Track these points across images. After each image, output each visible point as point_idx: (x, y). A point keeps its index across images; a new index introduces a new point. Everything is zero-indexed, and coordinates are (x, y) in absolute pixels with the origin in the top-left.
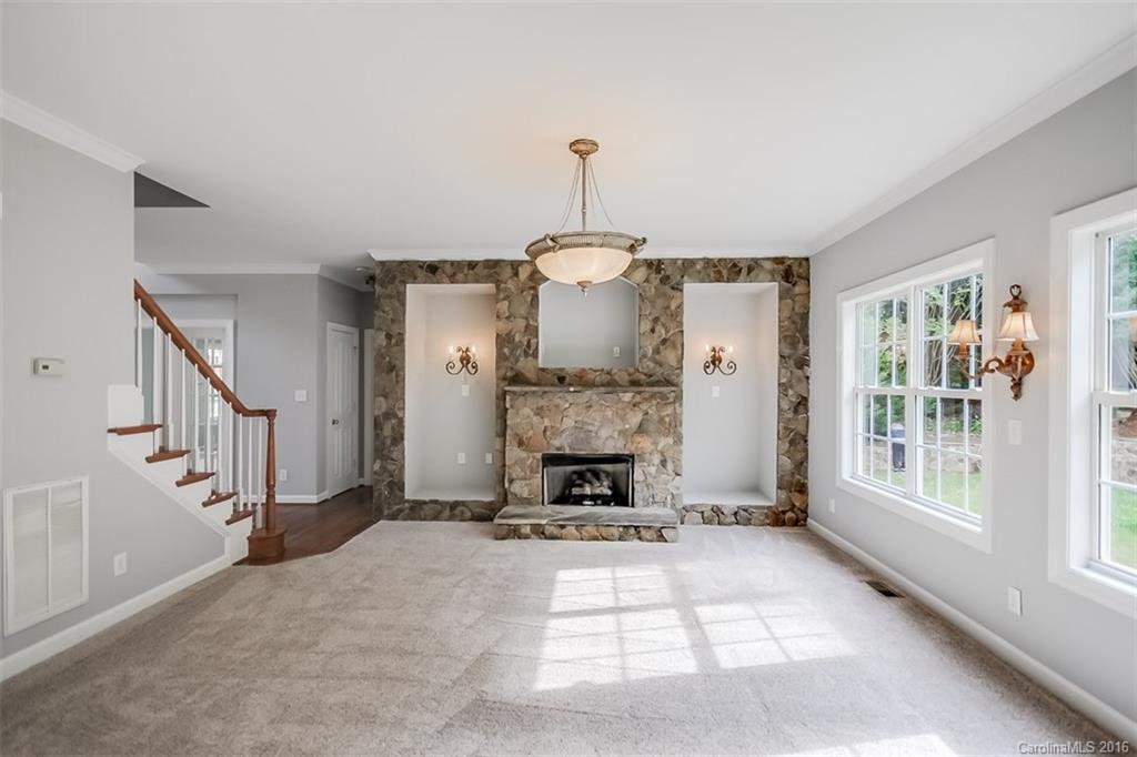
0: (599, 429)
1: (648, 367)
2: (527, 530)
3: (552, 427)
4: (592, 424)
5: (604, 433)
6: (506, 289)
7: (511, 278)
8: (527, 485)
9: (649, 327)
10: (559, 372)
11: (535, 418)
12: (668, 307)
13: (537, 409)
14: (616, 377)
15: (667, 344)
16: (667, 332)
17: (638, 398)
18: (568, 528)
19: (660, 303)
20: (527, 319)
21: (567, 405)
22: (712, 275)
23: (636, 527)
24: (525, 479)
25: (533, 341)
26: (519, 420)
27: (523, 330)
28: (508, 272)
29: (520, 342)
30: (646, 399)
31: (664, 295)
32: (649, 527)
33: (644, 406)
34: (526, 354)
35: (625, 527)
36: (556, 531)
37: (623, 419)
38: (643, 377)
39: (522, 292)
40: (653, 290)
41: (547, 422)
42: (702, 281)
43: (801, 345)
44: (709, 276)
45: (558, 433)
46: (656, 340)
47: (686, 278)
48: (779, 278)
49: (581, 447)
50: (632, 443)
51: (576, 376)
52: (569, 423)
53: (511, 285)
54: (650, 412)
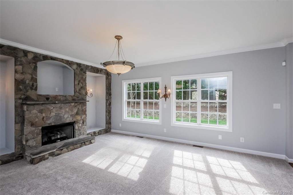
0: (64, 115)
1: (77, 95)
2: (47, 156)
3: (46, 117)
4: (62, 114)
5: (66, 116)
6: (21, 61)
7: (23, 56)
8: (35, 140)
9: (77, 83)
10: (47, 96)
11: (39, 114)
12: (83, 78)
13: (40, 110)
14: (68, 98)
15: (83, 88)
16: (82, 85)
17: (76, 104)
18: (64, 149)
19: (80, 76)
20: (32, 75)
21: (52, 108)
22: (93, 71)
23: (84, 142)
24: (34, 138)
25: (35, 84)
26: (31, 115)
27: (30, 79)
28: (22, 54)
29: (29, 84)
30: (78, 105)
31: (82, 74)
32: (87, 141)
33: (78, 107)
34: (32, 89)
35: (81, 143)
36: (58, 152)
37: (72, 111)
38: (76, 98)
39: (30, 63)
40: (79, 72)
41: (44, 115)
42: (91, 72)
43: (110, 90)
44: (92, 71)
45: (48, 118)
46: (80, 87)
47: (87, 70)
48: (106, 74)
49: (58, 122)
50: (75, 118)
51: (54, 97)
52: (53, 114)
53: (23, 59)
54: (80, 108)
